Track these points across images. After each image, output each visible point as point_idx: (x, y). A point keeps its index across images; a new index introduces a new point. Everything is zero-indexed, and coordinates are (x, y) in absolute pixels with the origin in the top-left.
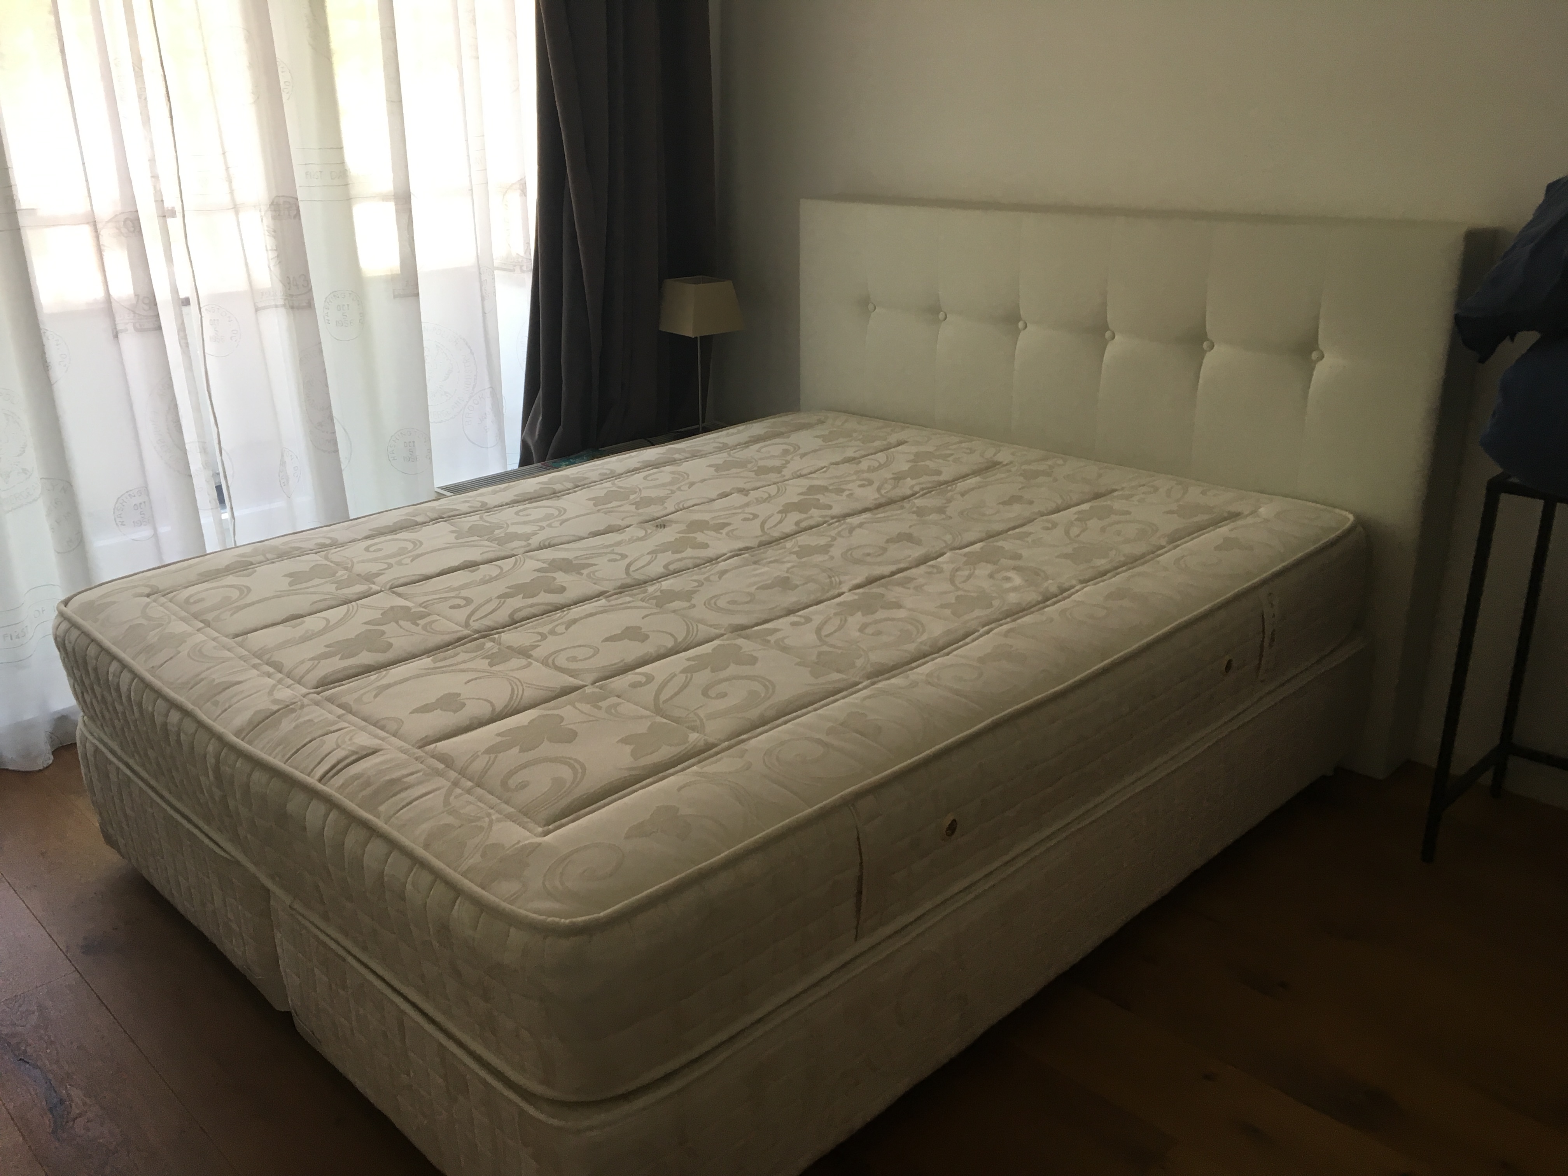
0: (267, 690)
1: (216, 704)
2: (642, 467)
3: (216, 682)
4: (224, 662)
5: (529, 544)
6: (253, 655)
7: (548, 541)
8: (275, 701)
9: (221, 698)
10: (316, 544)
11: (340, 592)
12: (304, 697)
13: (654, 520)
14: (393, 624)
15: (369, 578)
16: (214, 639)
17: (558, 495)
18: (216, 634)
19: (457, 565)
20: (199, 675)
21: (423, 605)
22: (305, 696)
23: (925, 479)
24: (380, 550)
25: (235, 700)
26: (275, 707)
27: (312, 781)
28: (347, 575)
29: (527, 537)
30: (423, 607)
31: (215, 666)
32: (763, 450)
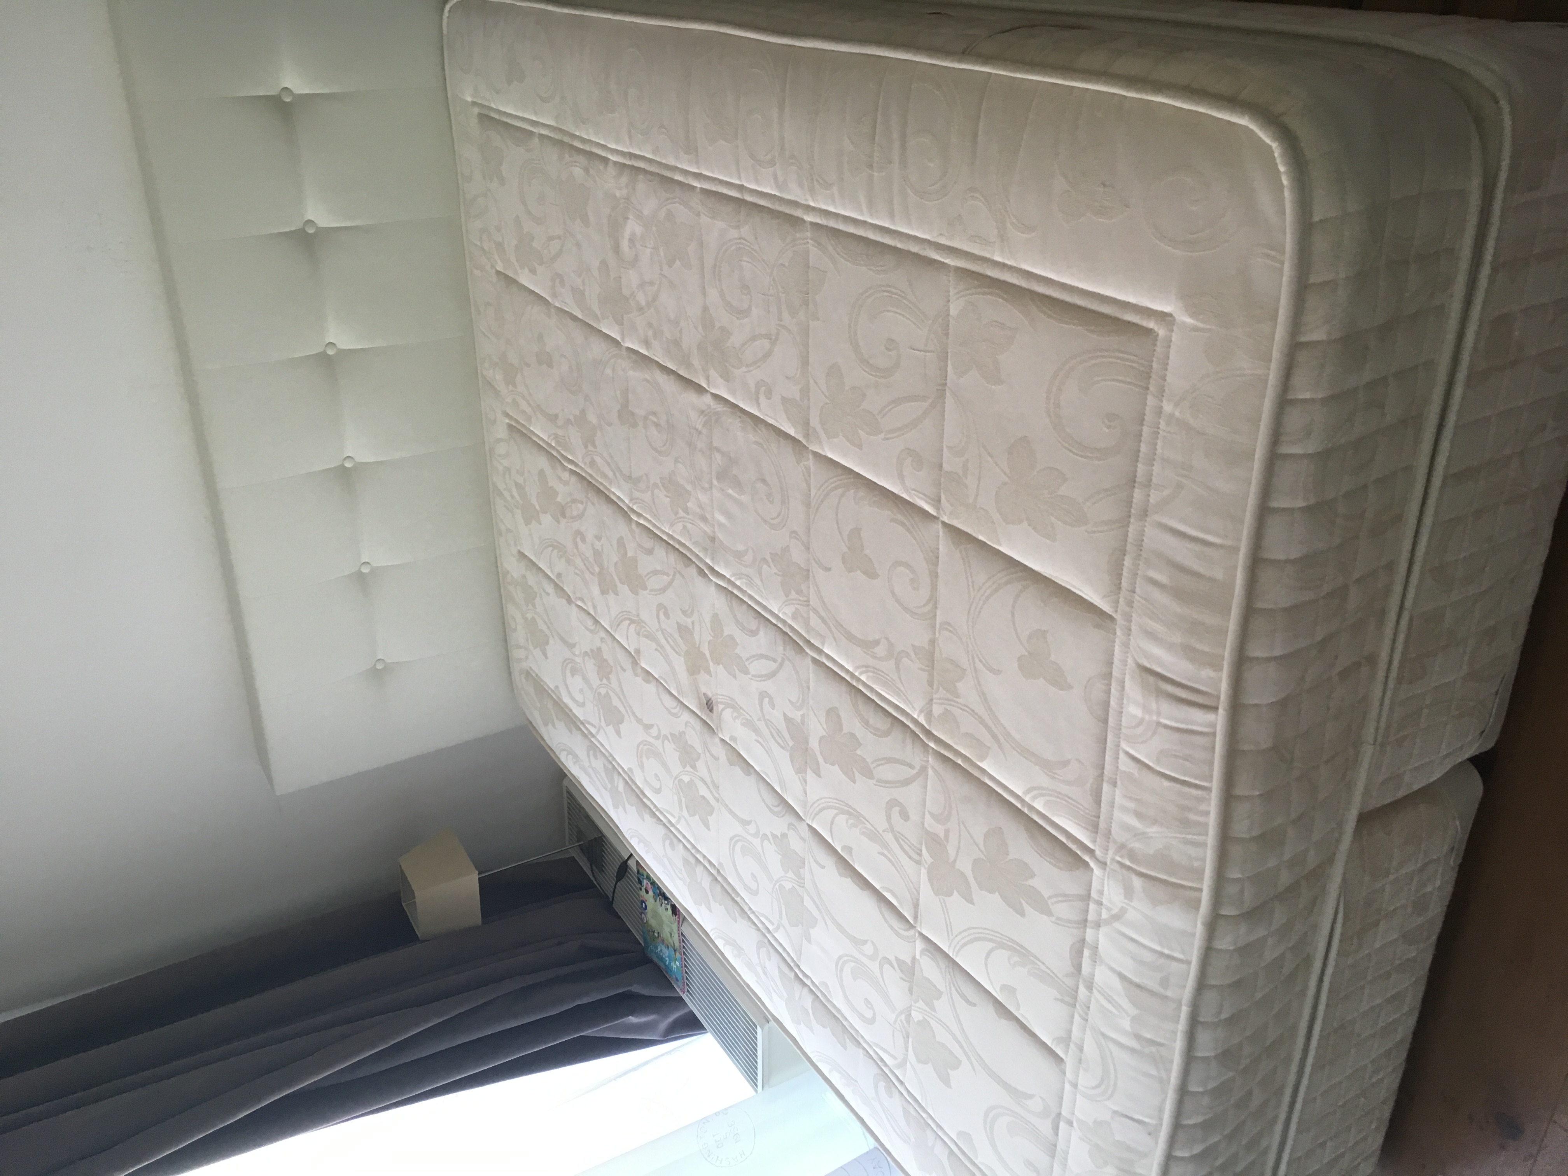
0: (1117, 925)
1: (1165, 982)
2: (648, 811)
3: (1134, 1012)
4: (1103, 1035)
5: (790, 825)
6: (1074, 1006)
7: (776, 809)
8: (1129, 893)
9: (1152, 983)
10: (891, 1097)
11: (942, 988)
12: (1105, 864)
13: (705, 722)
14: (958, 865)
15: (909, 971)
16: (1075, 1086)
17: (714, 872)
18: (1067, 1087)
19: (849, 880)
20: (1133, 1051)
21: (915, 856)
22: (1103, 864)
23: (553, 482)
24: (867, 1002)
25: (1148, 957)
26: (1137, 882)
27: (1219, 720)
28: (917, 1005)
29: (780, 840)
30: (920, 855)
31: (1114, 1041)
32: (579, 698)
